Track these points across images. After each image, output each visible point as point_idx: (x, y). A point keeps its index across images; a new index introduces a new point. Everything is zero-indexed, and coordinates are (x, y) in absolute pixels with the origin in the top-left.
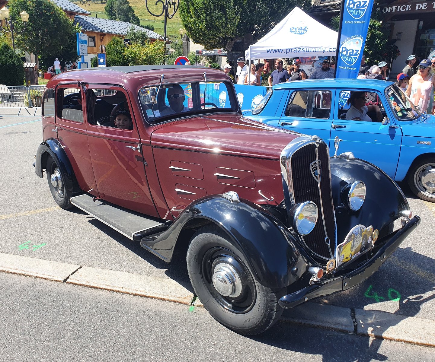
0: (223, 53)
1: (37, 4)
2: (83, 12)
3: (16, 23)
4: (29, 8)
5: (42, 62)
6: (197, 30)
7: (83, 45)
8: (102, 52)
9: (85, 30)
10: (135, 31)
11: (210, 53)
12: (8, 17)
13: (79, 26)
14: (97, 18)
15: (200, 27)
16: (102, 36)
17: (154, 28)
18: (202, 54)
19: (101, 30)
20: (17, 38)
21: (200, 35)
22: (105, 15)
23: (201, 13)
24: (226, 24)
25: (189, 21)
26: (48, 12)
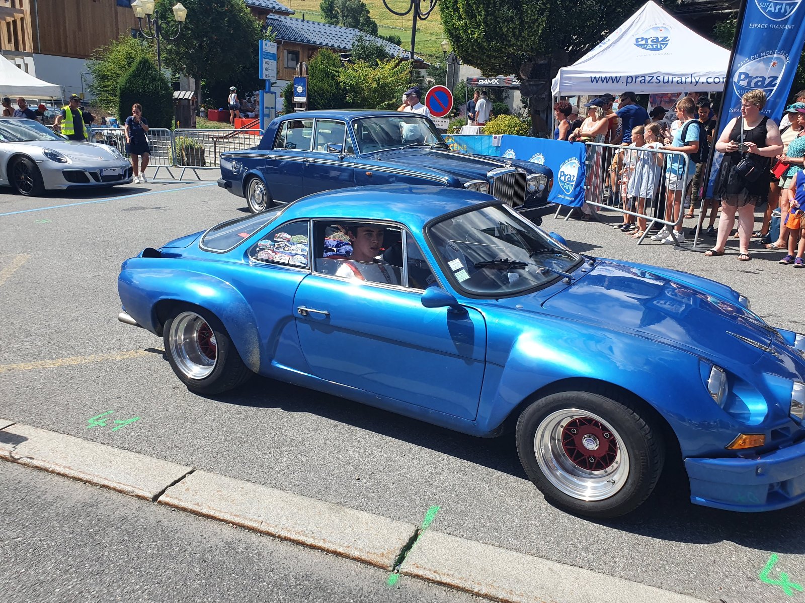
0: (514, 83)
3: (166, 23)
5: (207, 91)
6: (469, 40)
8: (301, 75)
9: (283, 41)
11: (490, 82)
12: (151, 13)
13: (272, 32)
15: (473, 36)
16: (311, 52)
17: (402, 40)
18: (477, 84)
19: (309, 41)
21: (473, 50)
22: (321, 17)
23: (477, 10)
24: (521, 31)
25: (456, 25)
26: (220, 7)
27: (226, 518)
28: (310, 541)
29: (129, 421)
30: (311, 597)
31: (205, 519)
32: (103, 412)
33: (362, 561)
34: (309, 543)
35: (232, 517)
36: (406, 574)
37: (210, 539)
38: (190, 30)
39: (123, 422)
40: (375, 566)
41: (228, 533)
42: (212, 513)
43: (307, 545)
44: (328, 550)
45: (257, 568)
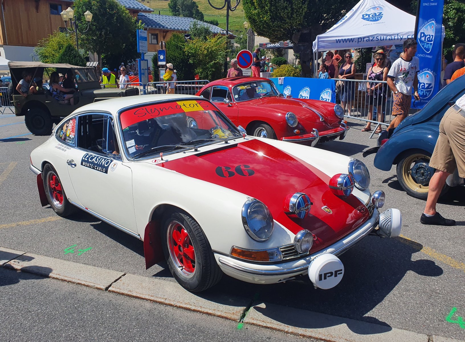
0: (290, 45)
1: (100, 3)
2: (146, 9)
3: (80, 23)
4: (93, 8)
5: (105, 61)
6: (261, 21)
7: (143, 41)
8: (162, 48)
9: (148, 28)
10: (198, 27)
11: (275, 45)
12: (72, 17)
13: (142, 23)
14: (160, 14)
15: (264, 19)
16: (165, 33)
17: (219, 23)
18: (266, 47)
19: (163, 27)
20: (81, 38)
21: (264, 27)
22: (169, 12)
23: (265, 3)
24: (292, 14)
25: (253, 13)
26: (111, 11)
27: (146, 298)
28: (193, 308)
29: (86, 250)
30: (197, 336)
31: (134, 299)
32: (71, 246)
33: (222, 317)
34: (193, 309)
35: (150, 297)
36: (247, 323)
37: (139, 308)
38: (94, 26)
39: (83, 250)
40: (230, 319)
41: (148, 305)
42: (138, 295)
43: (192, 310)
44: (203, 312)
45: (166, 322)
